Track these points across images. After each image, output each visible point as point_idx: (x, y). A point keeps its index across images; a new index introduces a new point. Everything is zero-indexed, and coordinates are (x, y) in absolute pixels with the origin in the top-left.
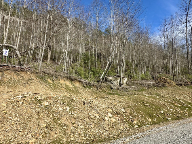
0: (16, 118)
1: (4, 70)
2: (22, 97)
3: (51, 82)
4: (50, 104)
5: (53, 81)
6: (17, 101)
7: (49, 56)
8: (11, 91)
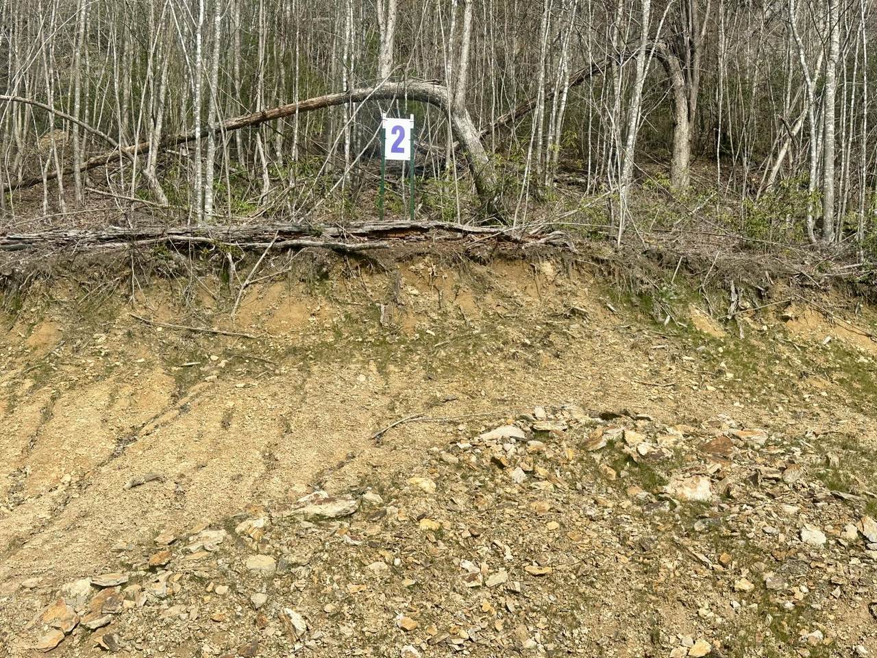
0: (502, 576)
1: (399, 260)
2: (521, 435)
3: (718, 332)
4: (727, 495)
5: (729, 322)
6: (494, 460)
7: (684, 131)
8: (449, 395)
